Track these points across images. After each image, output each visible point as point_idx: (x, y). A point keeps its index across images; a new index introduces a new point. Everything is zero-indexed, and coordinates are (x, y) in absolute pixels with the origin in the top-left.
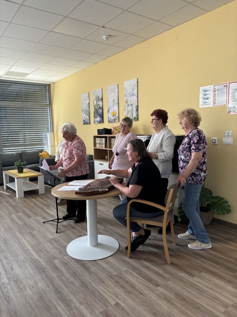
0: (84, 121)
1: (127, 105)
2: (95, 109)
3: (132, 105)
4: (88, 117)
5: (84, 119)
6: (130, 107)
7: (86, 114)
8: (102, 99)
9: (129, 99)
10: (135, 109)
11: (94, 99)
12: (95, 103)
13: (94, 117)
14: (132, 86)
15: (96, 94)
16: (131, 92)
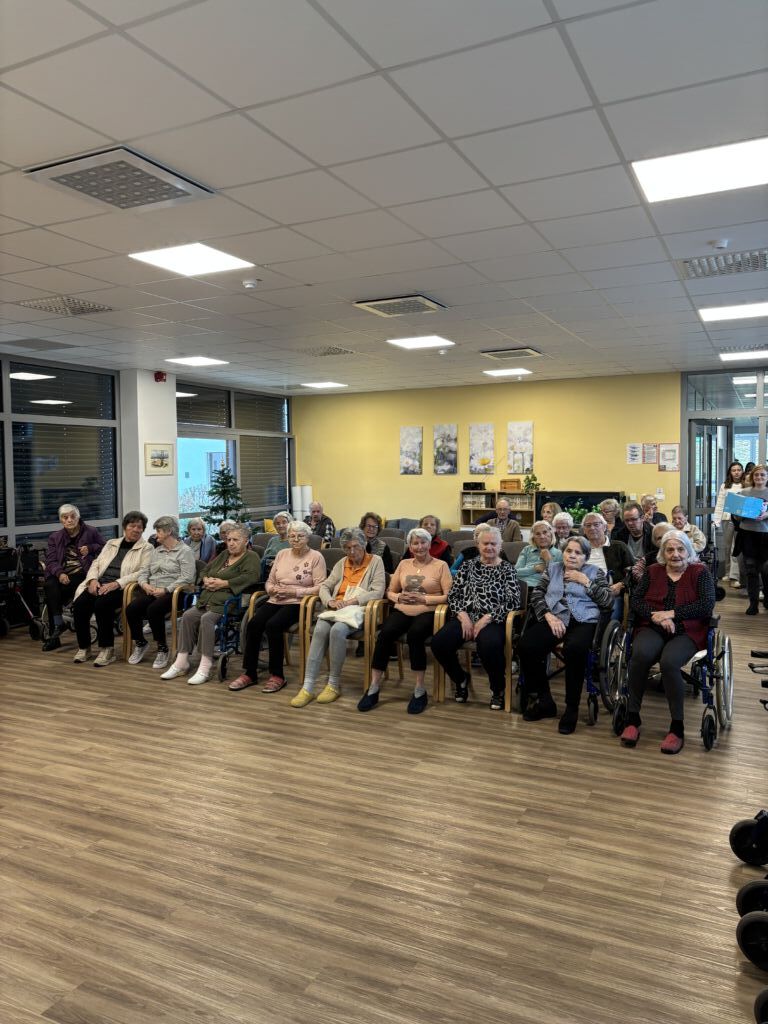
0: (408, 468)
1: (512, 452)
2: (438, 452)
3: (522, 453)
4: (417, 463)
5: (406, 466)
6: (518, 456)
7: (414, 459)
8: (456, 440)
9: (518, 444)
10: (528, 459)
11: (435, 437)
12: (439, 443)
13: (435, 463)
14: (523, 429)
15: (442, 431)
16: (522, 435)
